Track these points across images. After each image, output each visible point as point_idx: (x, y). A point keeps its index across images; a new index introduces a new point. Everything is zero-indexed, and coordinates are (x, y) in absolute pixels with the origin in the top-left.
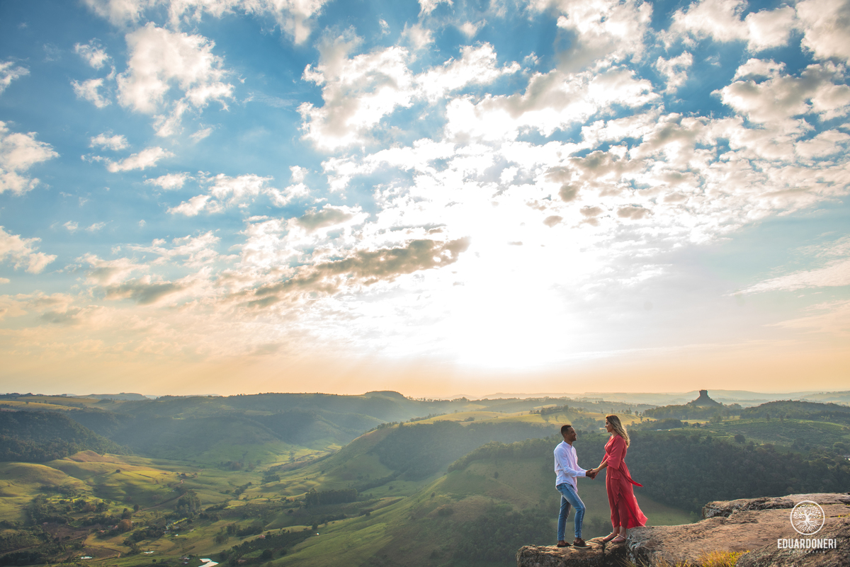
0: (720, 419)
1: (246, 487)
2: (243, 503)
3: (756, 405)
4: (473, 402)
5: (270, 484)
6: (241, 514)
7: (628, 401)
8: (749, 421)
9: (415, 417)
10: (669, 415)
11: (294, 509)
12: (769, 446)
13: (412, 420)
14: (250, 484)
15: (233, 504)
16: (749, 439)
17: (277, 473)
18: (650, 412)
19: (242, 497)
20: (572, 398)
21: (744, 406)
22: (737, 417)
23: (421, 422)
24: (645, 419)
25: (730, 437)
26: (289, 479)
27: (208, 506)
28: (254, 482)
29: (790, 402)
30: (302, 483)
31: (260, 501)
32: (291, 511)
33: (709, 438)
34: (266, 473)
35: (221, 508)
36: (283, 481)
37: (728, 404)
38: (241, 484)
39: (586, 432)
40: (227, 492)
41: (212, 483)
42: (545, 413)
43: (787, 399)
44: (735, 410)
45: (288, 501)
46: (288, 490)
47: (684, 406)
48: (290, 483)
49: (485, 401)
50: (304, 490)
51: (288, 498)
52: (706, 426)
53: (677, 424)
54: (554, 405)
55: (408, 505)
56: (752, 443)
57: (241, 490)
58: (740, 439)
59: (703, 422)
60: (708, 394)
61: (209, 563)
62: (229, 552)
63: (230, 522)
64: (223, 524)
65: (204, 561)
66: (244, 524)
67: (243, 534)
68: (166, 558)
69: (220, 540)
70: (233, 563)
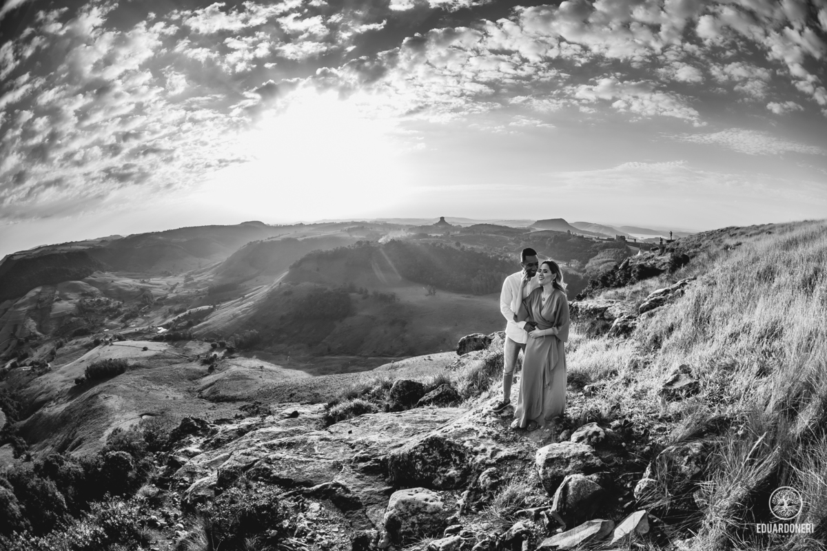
0: (449, 233)
1: (176, 285)
2: (175, 295)
3: (470, 226)
4: (307, 226)
5: (188, 283)
6: (175, 301)
7: (401, 223)
8: (464, 235)
9: (270, 237)
10: (423, 230)
11: (203, 297)
12: (472, 248)
13: (269, 239)
14: (178, 283)
15: (171, 296)
16: (463, 244)
17: (192, 276)
18: (411, 228)
19: (174, 291)
20: (368, 222)
21: (463, 226)
22: (458, 232)
23: (274, 239)
24: (408, 234)
25: (453, 244)
26: (199, 279)
27: (157, 298)
28: (180, 282)
29: (486, 224)
30: (206, 281)
31: (184, 293)
32: (201, 298)
33: (442, 244)
34: (186, 277)
35: (164, 298)
36: (195, 280)
37: (455, 225)
38: (173, 284)
39: (372, 242)
40: (166, 289)
41: (158, 285)
42: (350, 231)
43: (484, 223)
44: (458, 228)
45: (199, 292)
46: (198, 285)
47: (431, 226)
48: (199, 281)
49: (315, 225)
50: (207, 285)
51: (199, 290)
52: (441, 237)
53: (425, 236)
54: (356, 226)
55: (266, 290)
56: (464, 247)
57: (173, 288)
58: (458, 244)
59: (440, 235)
60: (445, 220)
61: (162, 330)
62: (171, 323)
63: (170, 307)
64: (166, 308)
65: (159, 328)
66: (177, 308)
67: (177, 313)
68: (141, 328)
69: (165, 317)
70: (174, 330)
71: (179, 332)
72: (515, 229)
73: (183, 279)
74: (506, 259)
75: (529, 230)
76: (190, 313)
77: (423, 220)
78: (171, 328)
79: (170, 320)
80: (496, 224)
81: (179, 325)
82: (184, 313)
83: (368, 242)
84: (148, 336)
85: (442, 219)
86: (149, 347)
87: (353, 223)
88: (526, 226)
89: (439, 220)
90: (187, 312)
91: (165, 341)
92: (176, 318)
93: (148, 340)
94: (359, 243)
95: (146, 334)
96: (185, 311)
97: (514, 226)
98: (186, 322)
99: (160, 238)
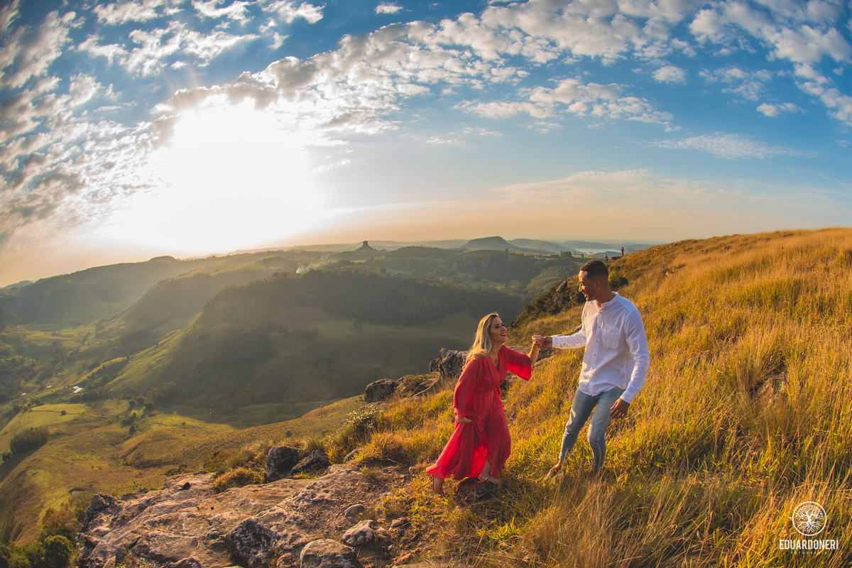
0: (373, 258)
1: (87, 336)
2: (87, 348)
3: (395, 249)
4: (220, 258)
5: (100, 332)
6: (87, 354)
7: (320, 250)
8: (390, 260)
9: (181, 273)
10: (345, 257)
11: (115, 347)
12: (399, 274)
13: (180, 275)
14: (89, 333)
15: (83, 349)
16: (389, 270)
17: (103, 324)
18: (333, 255)
19: (86, 343)
20: (285, 250)
21: (388, 250)
22: (384, 257)
23: (185, 276)
24: (328, 262)
25: (377, 270)
26: (110, 326)
27: (70, 352)
28: (91, 332)
29: (414, 247)
30: (117, 329)
31: (96, 344)
32: (114, 349)
33: (365, 271)
34: (97, 325)
35: (77, 352)
36: (107, 329)
37: (380, 249)
38: (84, 335)
39: (290, 273)
40: (78, 341)
41: (69, 336)
42: (266, 262)
43: (412, 245)
44: (384, 252)
45: (111, 342)
46: (110, 335)
47: (354, 252)
48: (110, 330)
49: (228, 257)
51: (111, 340)
52: (365, 264)
53: (347, 263)
54: (271, 256)
55: (180, 335)
56: (390, 273)
57: (85, 339)
58: (383, 271)
59: (363, 261)
60: (369, 244)
61: (78, 389)
62: (86, 381)
63: (83, 362)
64: (79, 363)
65: (75, 388)
66: (90, 362)
67: (91, 368)
68: (57, 389)
69: (80, 374)
70: (90, 388)
71: (94, 390)
72: (447, 250)
73: (94, 329)
74: (438, 284)
75: (462, 251)
76: (104, 367)
77: (345, 245)
78: (86, 387)
79: (85, 377)
80: (425, 246)
81: (94, 382)
82: (98, 368)
83: (285, 274)
84: (64, 398)
85: (365, 243)
86: (67, 411)
87: (269, 253)
88: (458, 246)
89: (363, 244)
90: (101, 367)
91: (82, 403)
92: (91, 373)
93: (65, 402)
94: (276, 275)
95: (62, 395)
96: (99, 365)
97: (446, 247)
98: (101, 378)
99: (69, 281)
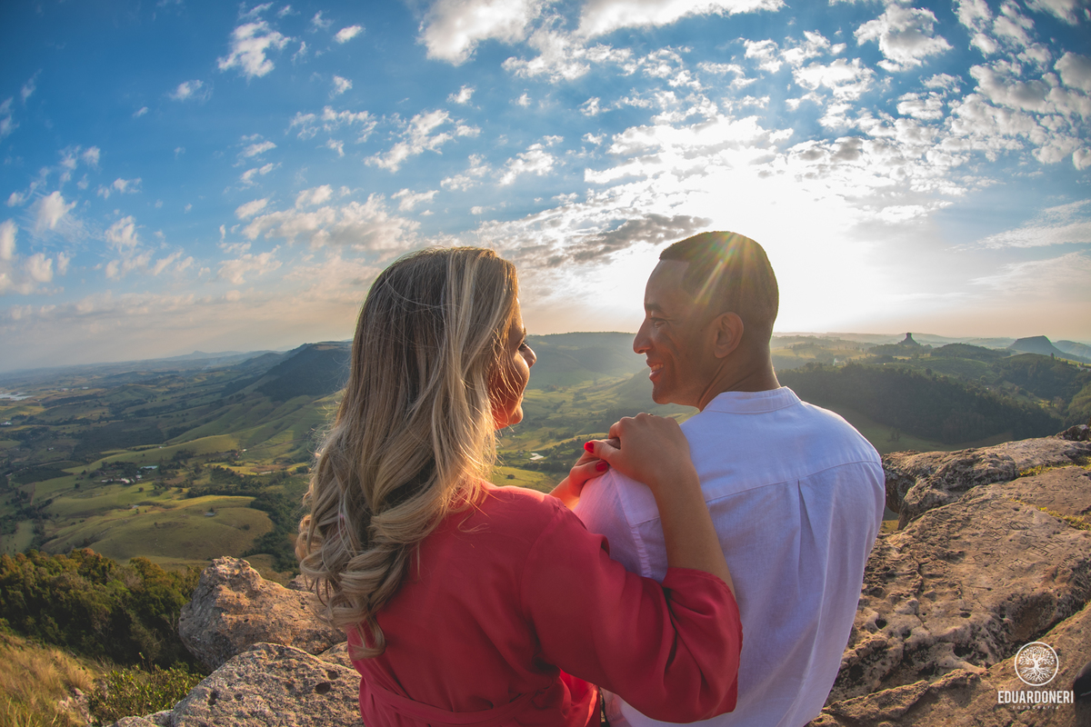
0: (918, 356)
1: (562, 403)
2: (560, 416)
3: (941, 346)
5: (579, 402)
6: (559, 423)
7: (858, 340)
8: (935, 359)
10: (886, 351)
11: (598, 421)
12: (945, 378)
14: (564, 401)
15: (553, 416)
16: (935, 372)
17: (585, 394)
18: (873, 349)
19: (558, 411)
21: (934, 346)
22: (929, 355)
24: (868, 355)
25: (922, 371)
26: (593, 398)
28: (568, 400)
30: (603, 401)
31: (572, 414)
32: (595, 421)
33: (910, 371)
34: (576, 394)
35: (544, 418)
36: (589, 400)
37: (924, 345)
38: (557, 401)
39: (825, 365)
40: (548, 407)
42: (795, 348)
43: (959, 342)
44: (927, 349)
45: (593, 415)
46: (593, 406)
47: (896, 345)
48: (594, 402)
50: (606, 407)
51: (593, 412)
52: (909, 361)
53: (890, 359)
54: (803, 342)
56: (935, 375)
57: (558, 406)
58: (929, 372)
59: (907, 358)
60: (912, 336)
61: (537, 457)
62: (551, 450)
63: (551, 429)
64: (545, 430)
65: (533, 454)
66: (561, 431)
67: (559, 438)
68: (508, 452)
69: (544, 441)
70: (554, 458)
71: (561, 462)
72: (994, 351)
73: (572, 397)
74: (984, 395)
75: (1008, 354)
76: (579, 440)
77: (885, 336)
78: (550, 456)
79: (550, 445)
80: (971, 343)
81: (562, 453)
82: (571, 440)
83: (820, 365)
84: (516, 462)
85: (909, 335)
86: (516, 476)
87: (799, 338)
88: (1004, 347)
89: (906, 337)
90: (575, 438)
91: (539, 471)
92: (560, 443)
93: (515, 466)
94: (810, 365)
95: (514, 459)
96: (573, 436)
97: (992, 348)
98: (573, 451)
99: (541, 343)
